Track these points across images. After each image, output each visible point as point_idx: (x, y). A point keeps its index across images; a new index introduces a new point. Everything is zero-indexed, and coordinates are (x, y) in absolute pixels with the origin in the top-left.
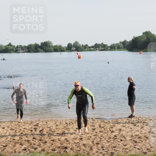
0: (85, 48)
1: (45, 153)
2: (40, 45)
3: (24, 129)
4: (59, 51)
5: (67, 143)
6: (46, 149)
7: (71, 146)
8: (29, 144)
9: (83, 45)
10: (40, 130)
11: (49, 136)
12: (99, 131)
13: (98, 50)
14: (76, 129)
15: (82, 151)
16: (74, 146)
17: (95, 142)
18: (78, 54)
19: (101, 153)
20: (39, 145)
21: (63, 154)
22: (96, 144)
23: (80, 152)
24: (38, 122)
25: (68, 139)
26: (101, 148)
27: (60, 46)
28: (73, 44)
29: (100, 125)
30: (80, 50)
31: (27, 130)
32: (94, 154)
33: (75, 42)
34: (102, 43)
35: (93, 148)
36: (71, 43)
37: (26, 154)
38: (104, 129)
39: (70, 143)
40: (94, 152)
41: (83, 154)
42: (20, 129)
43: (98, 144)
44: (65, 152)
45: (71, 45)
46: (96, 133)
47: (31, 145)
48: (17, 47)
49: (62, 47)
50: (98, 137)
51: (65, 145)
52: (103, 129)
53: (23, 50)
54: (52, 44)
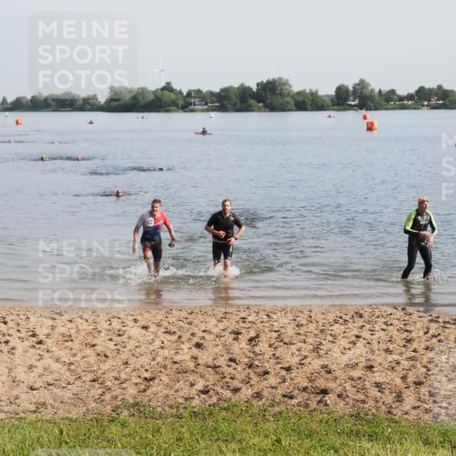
0: (388, 100)
1: (264, 404)
2: (254, 88)
3: (204, 331)
4: (309, 107)
5: (327, 379)
6: (265, 393)
7: (340, 389)
8: (218, 377)
9: (383, 92)
10: (249, 337)
11: (274, 355)
12: (423, 346)
13: (427, 106)
14: (354, 339)
15: (371, 403)
16: (348, 388)
17: (411, 379)
18: (365, 118)
19: (427, 411)
20: (247, 381)
21: (315, 410)
22: (415, 383)
23: (365, 406)
24: (243, 315)
25: (332, 367)
26: (427, 397)
27: (314, 95)
28: (351, 88)
29: (428, 328)
30: (372, 105)
31: (213, 337)
32: (406, 413)
33: (357, 82)
34: (440, 87)
35: (404, 396)
36: (346, 84)
37: (209, 406)
38: (439, 341)
39: (336, 378)
40: (407, 407)
41: (374, 411)
42: (191, 331)
43: (419, 384)
44: (321, 405)
45: (347, 90)
46: (415, 351)
47: (224, 380)
48: (189, 94)
49: (320, 97)
50: (418, 365)
51: (321, 383)
52: (434, 340)
53: (206, 104)
54: (290, 86)
